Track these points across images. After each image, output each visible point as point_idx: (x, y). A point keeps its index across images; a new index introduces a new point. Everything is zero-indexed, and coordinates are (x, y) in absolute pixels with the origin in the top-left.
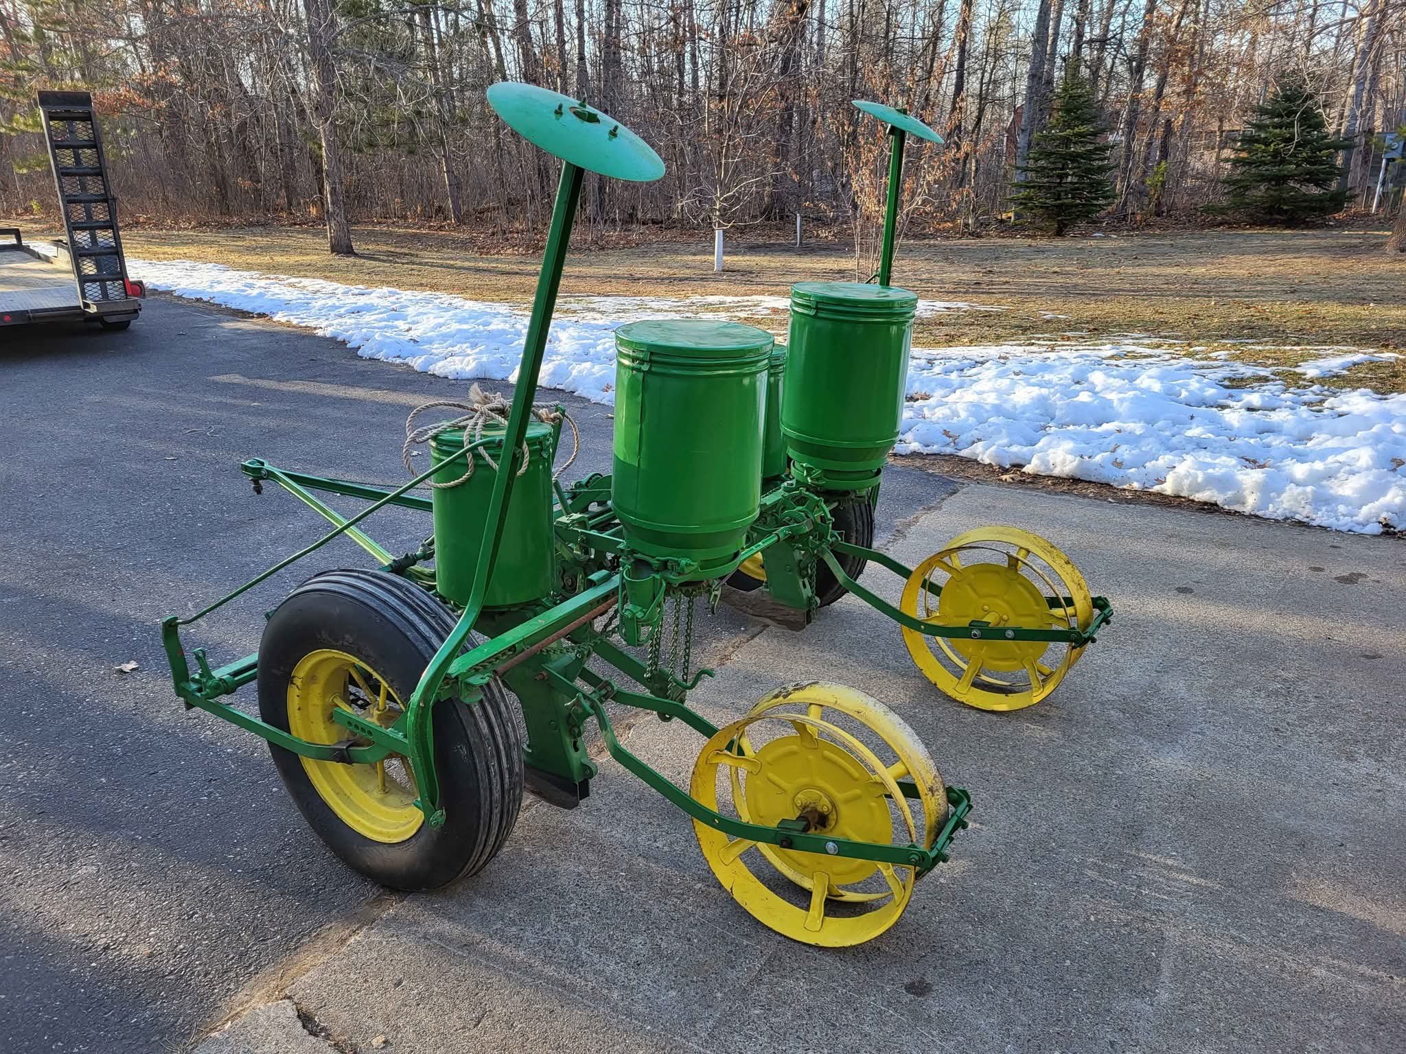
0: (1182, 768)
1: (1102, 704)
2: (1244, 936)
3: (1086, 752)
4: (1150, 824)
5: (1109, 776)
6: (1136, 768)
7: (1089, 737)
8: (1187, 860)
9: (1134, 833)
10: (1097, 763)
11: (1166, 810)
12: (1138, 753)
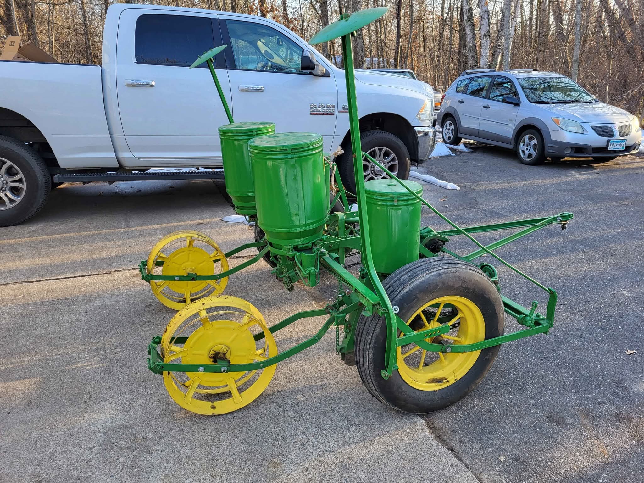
0: (96, 416)
1: (160, 438)
2: (55, 357)
3: (148, 398)
4: (102, 378)
5: (131, 391)
6: (119, 403)
7: (153, 408)
8: (82, 371)
9: (107, 371)
10: (141, 395)
11: (97, 388)
12: (122, 413)
